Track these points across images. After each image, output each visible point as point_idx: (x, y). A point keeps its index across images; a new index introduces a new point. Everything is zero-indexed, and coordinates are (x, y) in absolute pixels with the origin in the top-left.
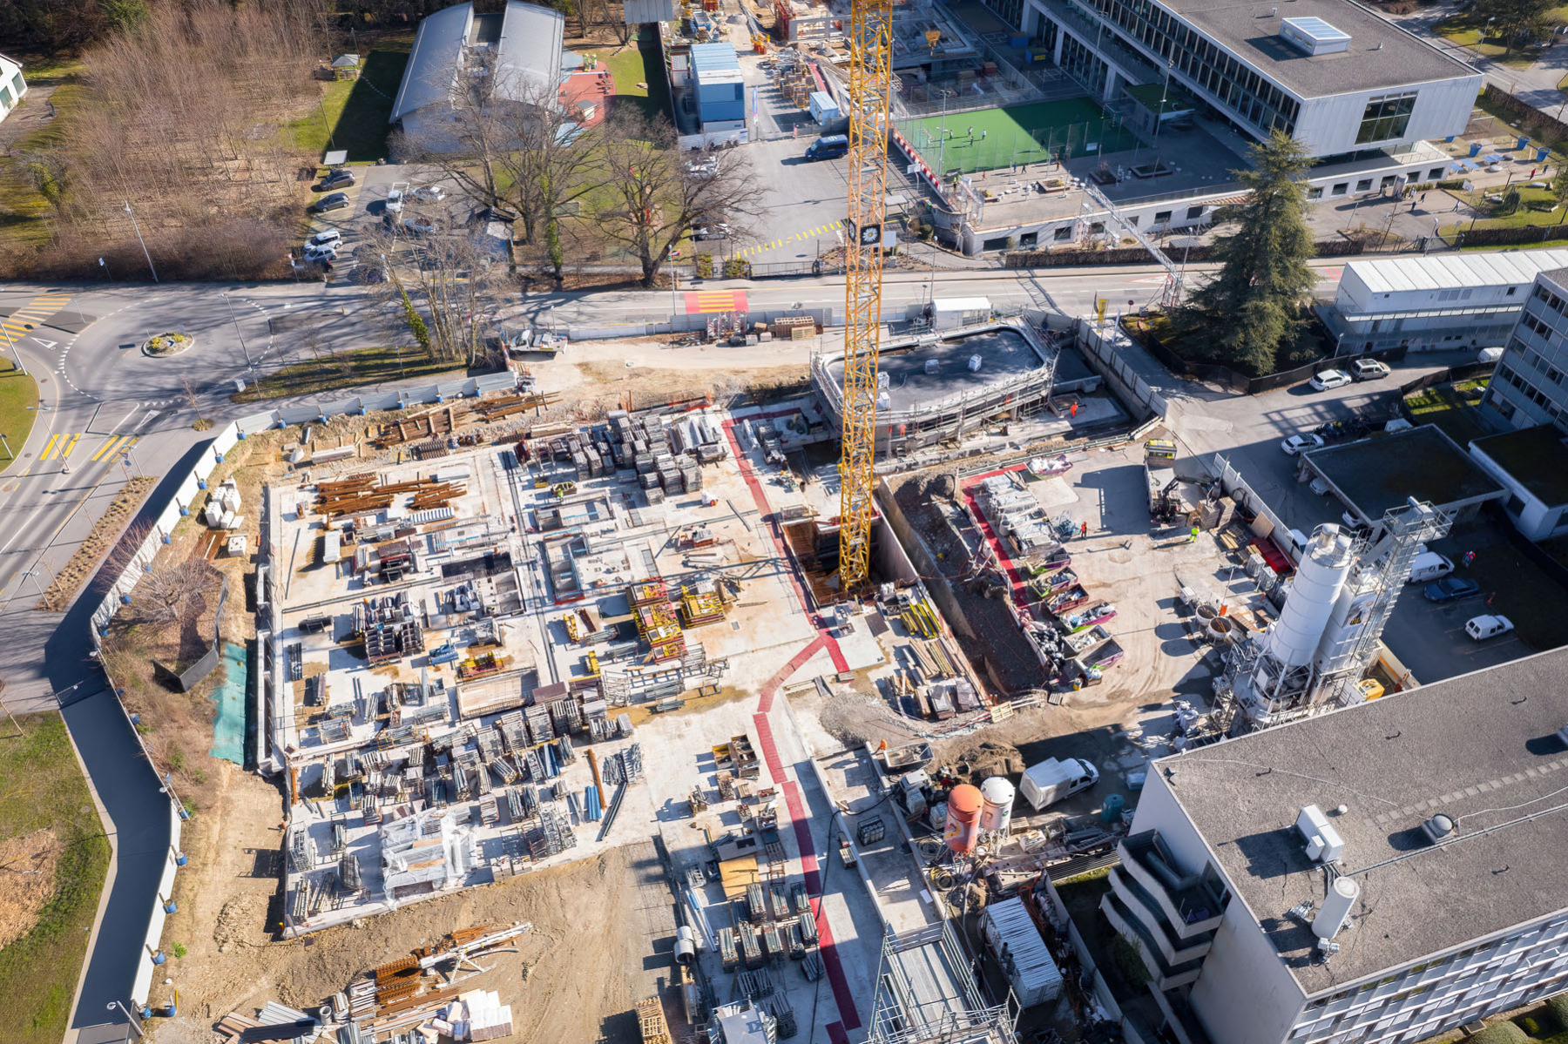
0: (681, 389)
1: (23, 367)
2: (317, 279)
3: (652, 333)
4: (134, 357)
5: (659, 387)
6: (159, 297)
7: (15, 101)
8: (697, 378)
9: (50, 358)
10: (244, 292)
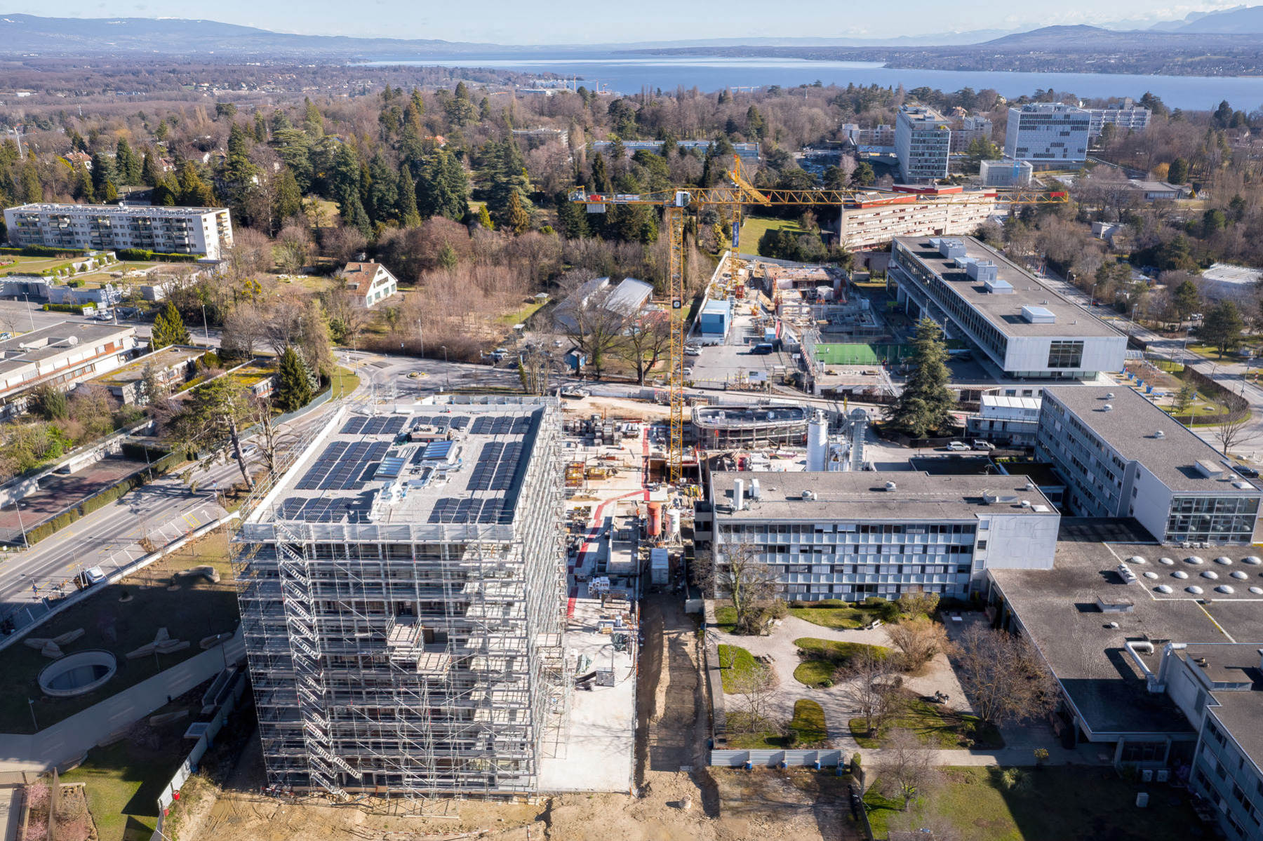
0: (632, 415)
1: (358, 374)
2: (491, 364)
3: (629, 397)
4: (403, 378)
5: (621, 413)
6: (421, 363)
7: (389, 295)
8: (641, 414)
9: (369, 374)
10: (458, 365)
